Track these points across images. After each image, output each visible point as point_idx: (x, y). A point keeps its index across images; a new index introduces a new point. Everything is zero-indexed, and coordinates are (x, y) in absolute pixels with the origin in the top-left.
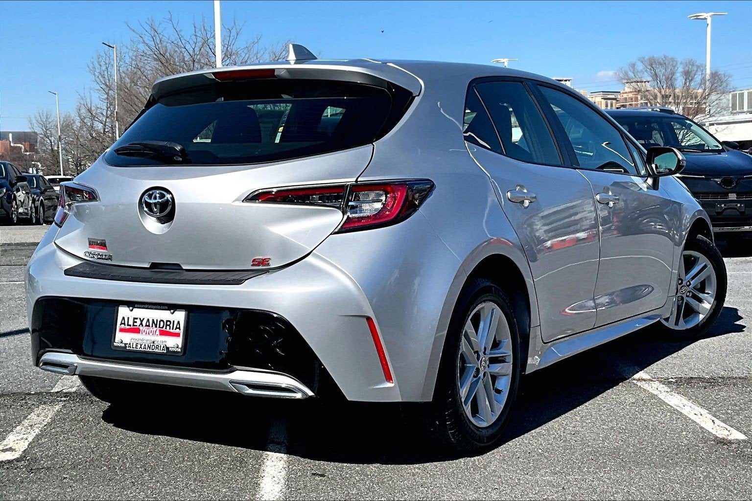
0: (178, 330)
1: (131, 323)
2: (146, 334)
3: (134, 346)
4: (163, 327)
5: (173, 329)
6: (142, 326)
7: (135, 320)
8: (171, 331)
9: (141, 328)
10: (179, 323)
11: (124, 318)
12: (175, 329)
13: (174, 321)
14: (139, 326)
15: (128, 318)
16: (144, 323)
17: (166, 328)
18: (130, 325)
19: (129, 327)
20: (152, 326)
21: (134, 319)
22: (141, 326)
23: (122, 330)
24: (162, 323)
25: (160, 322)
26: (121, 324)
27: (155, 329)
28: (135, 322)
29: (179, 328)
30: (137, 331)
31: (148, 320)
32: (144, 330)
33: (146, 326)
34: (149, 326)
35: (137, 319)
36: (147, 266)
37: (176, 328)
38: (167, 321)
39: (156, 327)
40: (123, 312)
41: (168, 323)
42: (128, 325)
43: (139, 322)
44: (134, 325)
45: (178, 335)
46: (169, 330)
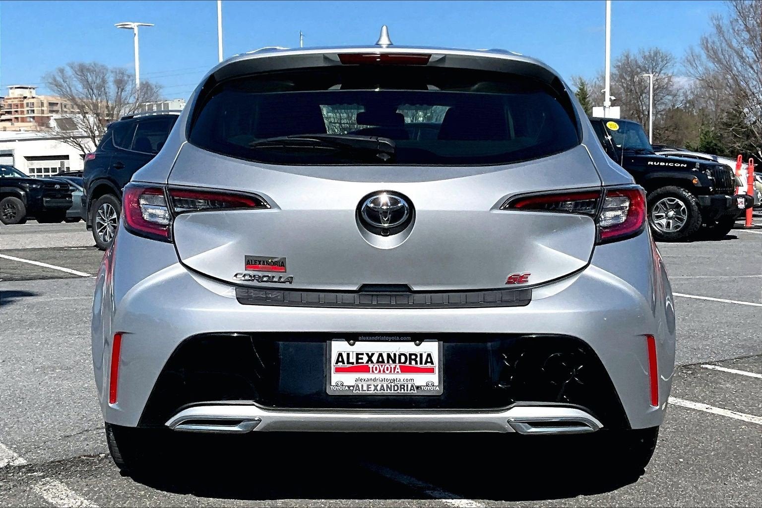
0: (429, 365)
1: (353, 359)
3: (365, 388)
4: (405, 362)
5: (421, 363)
6: (372, 362)
7: (360, 356)
8: (419, 365)
9: (370, 365)
10: (429, 355)
11: (340, 355)
12: (425, 364)
13: (421, 355)
14: (367, 362)
15: (348, 355)
16: (374, 359)
17: (410, 363)
18: (353, 363)
19: (350, 365)
20: (388, 362)
21: (358, 354)
22: (370, 362)
23: (338, 370)
25: (400, 356)
26: (338, 362)
27: (393, 366)
28: (358, 359)
29: (432, 362)
30: (366, 369)
31: (381, 355)
32: (376, 368)
33: (378, 362)
34: (383, 362)
35: (362, 354)
36: (355, 288)
37: (426, 362)
38: (411, 355)
39: (394, 362)
40: (338, 347)
41: (411, 357)
42: (348, 362)
43: (365, 358)
44: (357, 362)
45: (431, 371)
46: (416, 366)
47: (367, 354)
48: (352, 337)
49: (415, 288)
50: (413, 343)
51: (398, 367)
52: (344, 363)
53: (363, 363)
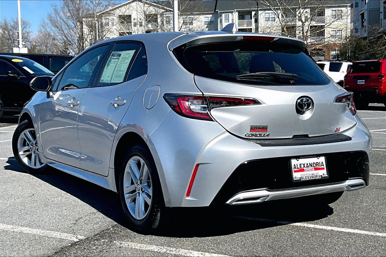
0: (323, 166)
1: (299, 167)
2: (308, 171)
3: (305, 178)
4: (315, 166)
5: (320, 166)
6: (305, 167)
7: (301, 165)
8: (320, 167)
9: (304, 168)
10: (322, 163)
11: (295, 165)
12: (322, 166)
13: (320, 162)
14: (303, 168)
15: (297, 165)
16: (305, 166)
17: (317, 167)
18: (299, 168)
19: (298, 169)
20: (310, 167)
21: (300, 164)
22: (304, 167)
23: (295, 171)
24: (314, 164)
26: (294, 168)
27: (312, 168)
28: (300, 166)
30: (303, 170)
31: (307, 164)
32: (306, 169)
33: (307, 167)
34: (308, 167)
35: (301, 164)
37: (322, 165)
38: (317, 163)
39: (312, 166)
41: (317, 164)
42: (298, 168)
43: (303, 166)
45: (323, 169)
47: (303, 164)
48: (297, 158)
49: (310, 136)
50: (317, 158)
51: (313, 168)
52: (296, 169)
53: (302, 168)
